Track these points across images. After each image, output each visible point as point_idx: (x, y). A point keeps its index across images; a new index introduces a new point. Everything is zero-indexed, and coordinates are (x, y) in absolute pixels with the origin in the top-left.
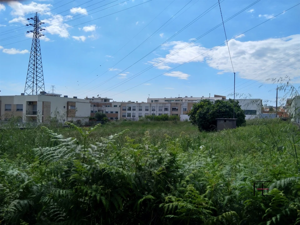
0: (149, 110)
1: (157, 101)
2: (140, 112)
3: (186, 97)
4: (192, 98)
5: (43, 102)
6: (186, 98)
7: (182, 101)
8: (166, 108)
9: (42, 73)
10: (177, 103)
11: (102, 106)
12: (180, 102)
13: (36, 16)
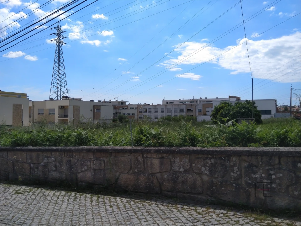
0: (165, 112)
1: (172, 102)
2: (156, 113)
3: (201, 98)
4: (206, 100)
5: (73, 106)
6: (201, 100)
7: (196, 102)
8: (181, 109)
9: (65, 79)
10: (192, 105)
11: (119, 109)
12: (195, 103)
13: (59, 26)
